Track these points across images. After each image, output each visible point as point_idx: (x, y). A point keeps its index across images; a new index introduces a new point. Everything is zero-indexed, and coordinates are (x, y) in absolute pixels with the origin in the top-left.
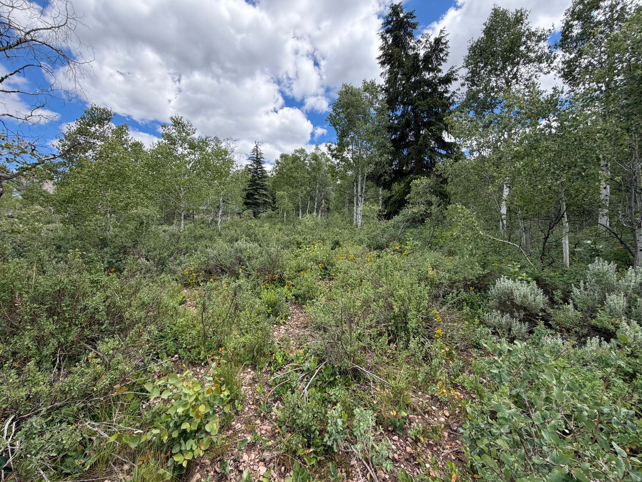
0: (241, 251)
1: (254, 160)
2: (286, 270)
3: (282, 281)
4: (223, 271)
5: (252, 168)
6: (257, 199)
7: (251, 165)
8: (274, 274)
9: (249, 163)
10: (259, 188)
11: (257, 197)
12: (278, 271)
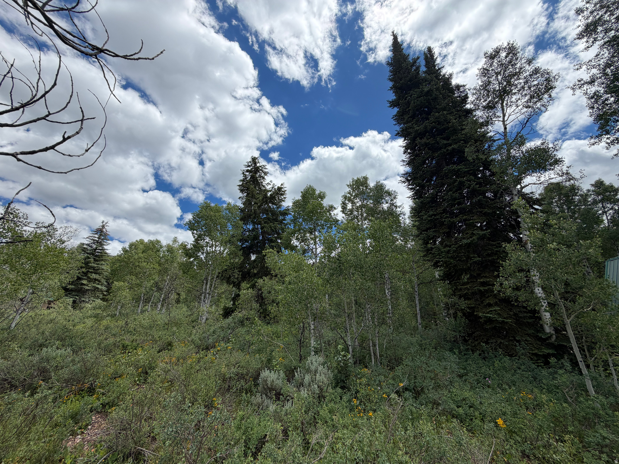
0: (48, 361)
1: (94, 240)
2: (99, 378)
3: (91, 391)
4: (12, 386)
5: (89, 248)
6: (84, 285)
7: (88, 245)
8: (84, 383)
9: (87, 242)
10: (91, 272)
11: (85, 282)
12: (90, 379)
